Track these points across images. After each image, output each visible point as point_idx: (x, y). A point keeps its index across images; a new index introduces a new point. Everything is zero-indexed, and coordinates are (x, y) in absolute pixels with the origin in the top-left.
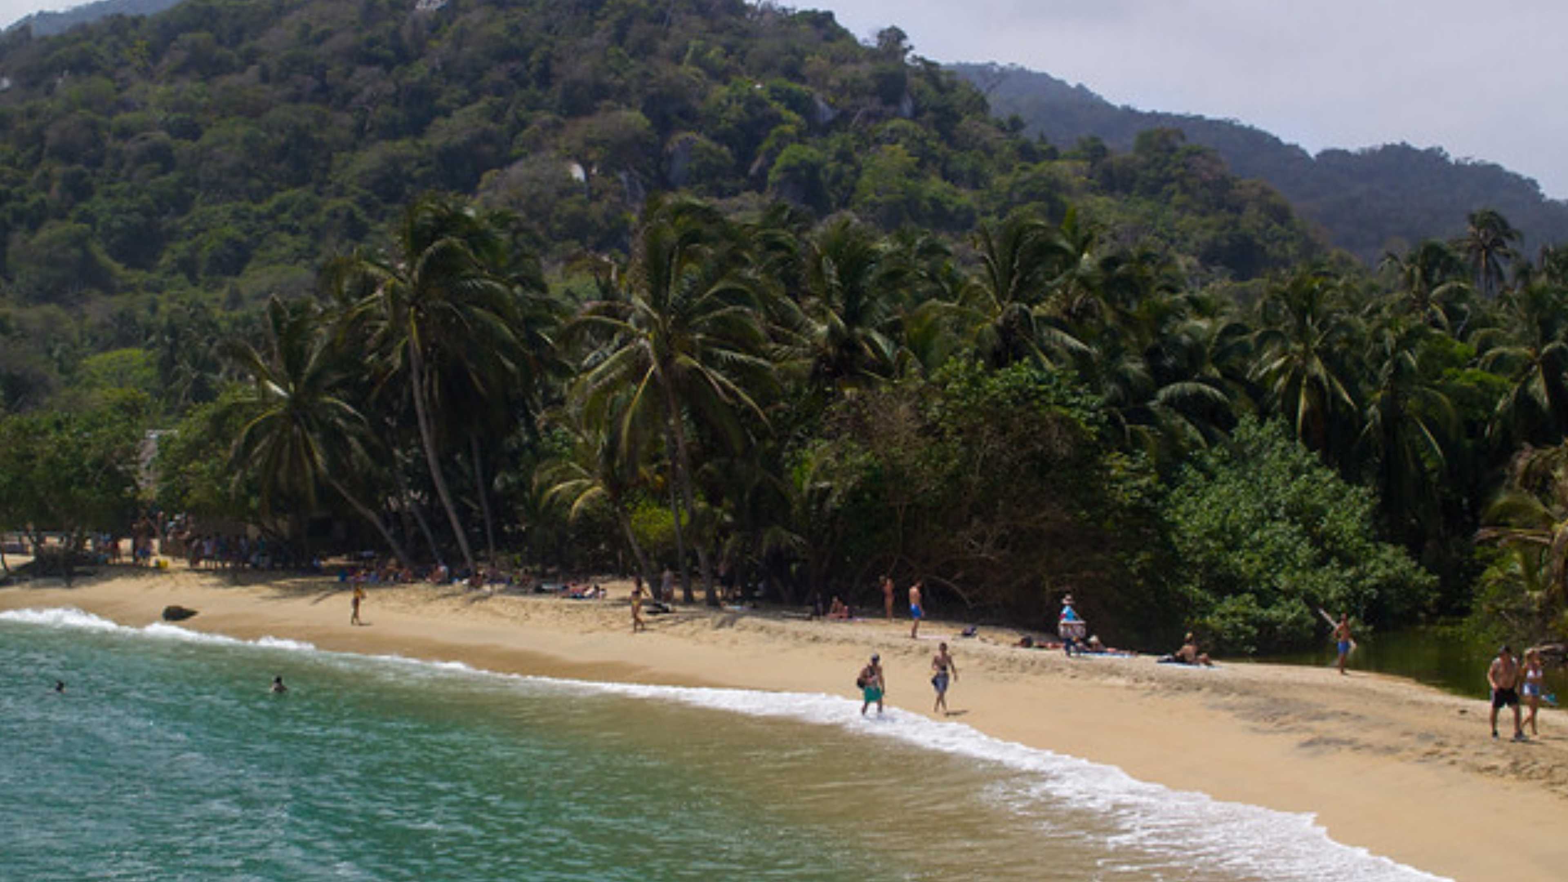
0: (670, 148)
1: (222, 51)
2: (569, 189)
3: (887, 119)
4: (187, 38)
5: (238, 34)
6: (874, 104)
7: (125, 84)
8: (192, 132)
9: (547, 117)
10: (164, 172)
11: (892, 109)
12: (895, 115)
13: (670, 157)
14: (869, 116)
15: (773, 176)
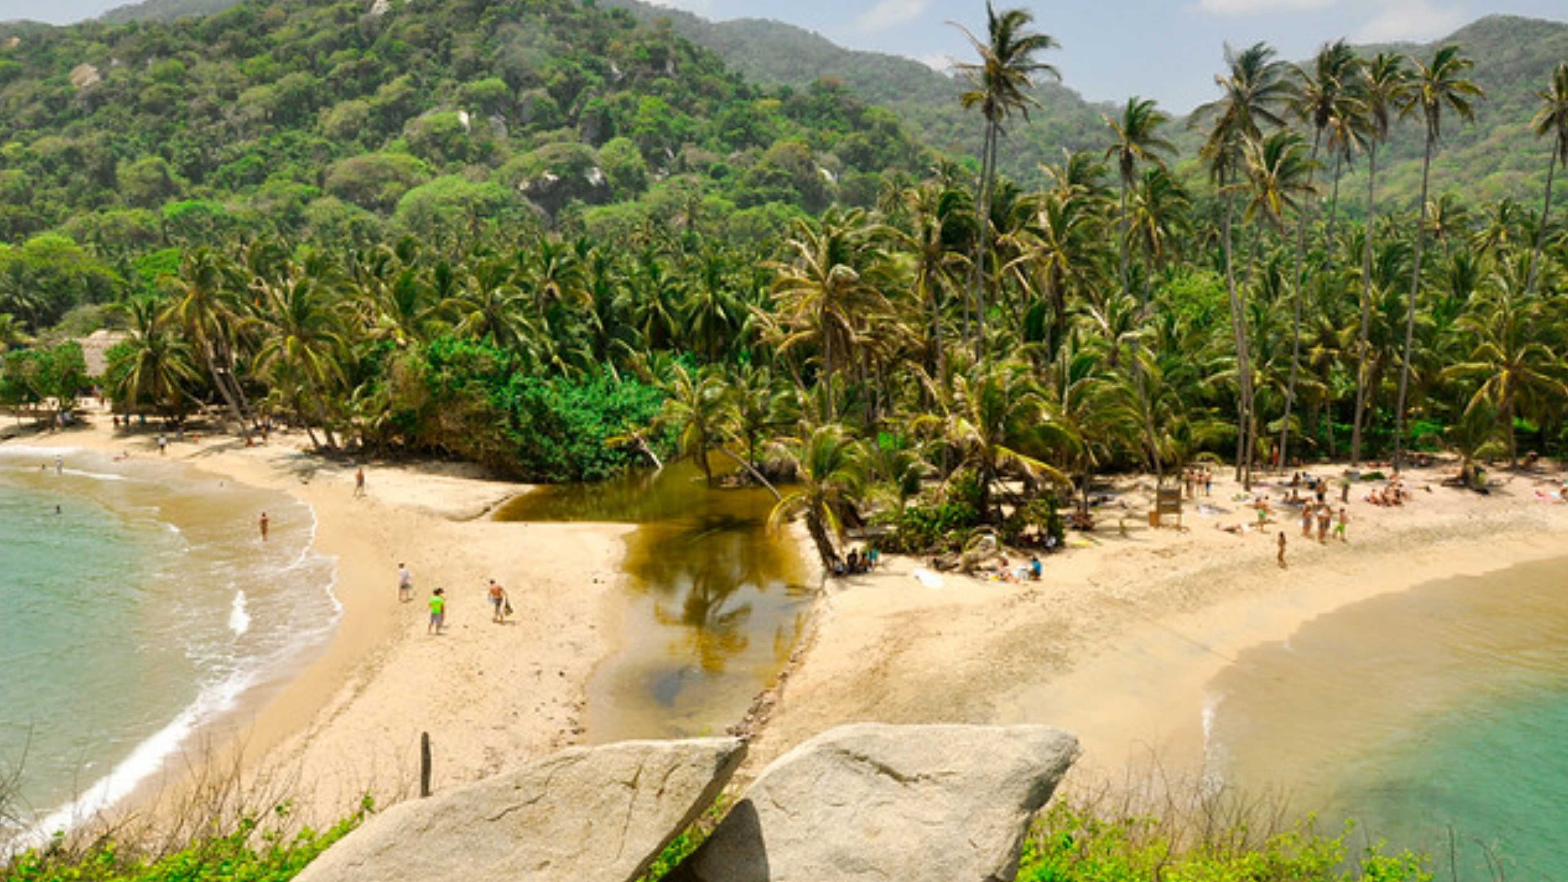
0: (521, 101)
1: (253, 41)
2: (459, 129)
3: (655, 77)
4: (229, 33)
5: (264, 30)
6: (648, 69)
7: (191, 63)
8: (231, 96)
9: (447, 82)
10: (213, 122)
11: (657, 72)
12: (660, 76)
13: (521, 106)
14: (647, 76)
15: (583, 116)
